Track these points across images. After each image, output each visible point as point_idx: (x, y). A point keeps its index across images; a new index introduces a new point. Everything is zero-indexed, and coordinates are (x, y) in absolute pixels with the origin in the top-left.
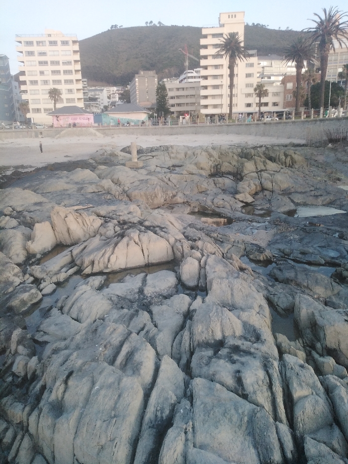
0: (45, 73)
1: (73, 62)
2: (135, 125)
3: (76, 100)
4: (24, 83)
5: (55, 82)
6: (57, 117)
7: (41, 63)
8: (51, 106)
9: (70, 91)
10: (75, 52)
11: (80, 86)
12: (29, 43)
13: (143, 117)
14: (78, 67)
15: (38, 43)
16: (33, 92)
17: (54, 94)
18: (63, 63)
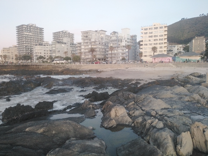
0: (151, 41)
1: (164, 35)
2: (194, 62)
3: (163, 51)
4: (142, 45)
5: (154, 44)
6: (155, 59)
7: (150, 37)
8: (152, 54)
9: (161, 47)
10: (165, 31)
11: (166, 45)
12: (146, 29)
13: (198, 58)
14: (166, 37)
15: (150, 29)
16: (145, 49)
17: (154, 49)
18: (159, 36)
